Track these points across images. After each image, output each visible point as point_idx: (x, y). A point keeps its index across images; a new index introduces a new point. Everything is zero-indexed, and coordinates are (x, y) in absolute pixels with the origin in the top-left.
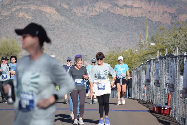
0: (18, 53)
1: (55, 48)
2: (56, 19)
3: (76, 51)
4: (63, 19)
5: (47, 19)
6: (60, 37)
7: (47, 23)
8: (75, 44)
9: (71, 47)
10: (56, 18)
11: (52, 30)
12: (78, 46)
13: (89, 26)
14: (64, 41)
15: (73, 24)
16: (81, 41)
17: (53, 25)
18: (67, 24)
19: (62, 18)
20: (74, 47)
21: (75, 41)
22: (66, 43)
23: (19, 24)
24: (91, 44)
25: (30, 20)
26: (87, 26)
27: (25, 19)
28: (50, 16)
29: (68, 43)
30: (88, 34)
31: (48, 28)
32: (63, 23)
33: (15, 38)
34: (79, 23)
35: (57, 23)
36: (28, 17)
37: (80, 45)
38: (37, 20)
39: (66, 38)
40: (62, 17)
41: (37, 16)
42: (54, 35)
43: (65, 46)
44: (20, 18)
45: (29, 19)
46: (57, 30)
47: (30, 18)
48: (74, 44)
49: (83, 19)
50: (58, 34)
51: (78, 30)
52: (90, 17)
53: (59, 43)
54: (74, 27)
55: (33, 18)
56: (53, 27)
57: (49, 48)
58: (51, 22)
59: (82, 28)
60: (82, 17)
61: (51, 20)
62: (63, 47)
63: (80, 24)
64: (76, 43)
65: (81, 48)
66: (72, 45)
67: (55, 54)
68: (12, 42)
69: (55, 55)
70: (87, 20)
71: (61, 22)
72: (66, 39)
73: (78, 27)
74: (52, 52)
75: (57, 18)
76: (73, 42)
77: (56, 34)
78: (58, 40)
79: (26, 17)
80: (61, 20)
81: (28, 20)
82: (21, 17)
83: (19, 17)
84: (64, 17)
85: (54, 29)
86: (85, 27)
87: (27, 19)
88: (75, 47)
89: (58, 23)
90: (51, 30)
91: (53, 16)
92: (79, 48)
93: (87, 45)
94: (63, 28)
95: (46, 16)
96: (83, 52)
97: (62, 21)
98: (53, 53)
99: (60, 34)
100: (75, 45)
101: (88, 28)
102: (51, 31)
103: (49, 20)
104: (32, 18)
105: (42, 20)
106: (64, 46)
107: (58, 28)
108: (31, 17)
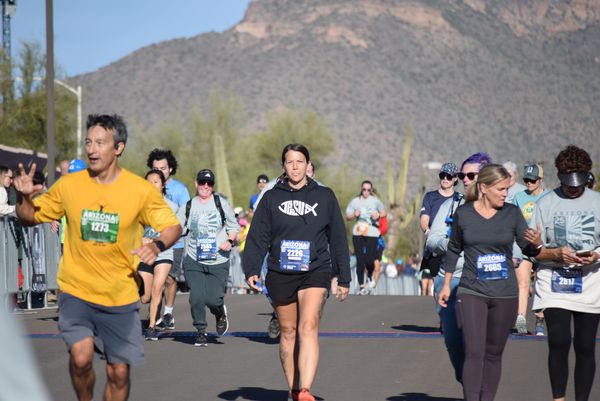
0: (325, 155)
1: (443, 138)
2: (446, 46)
3: (511, 147)
4: (467, 44)
5: (416, 45)
6: (457, 104)
7: (417, 59)
8: (506, 126)
9: (493, 135)
10: (445, 41)
11: (433, 80)
12: (516, 130)
13: (553, 67)
14: (469, 118)
15: (501, 61)
16: (524, 116)
17: (435, 65)
18: (480, 61)
19: (463, 41)
20: (501, 134)
21: (505, 116)
22: (476, 124)
23: (329, 62)
24: (558, 127)
25: (363, 51)
26: (545, 67)
27: (348, 46)
28: (426, 37)
29: (483, 123)
30: (550, 92)
31: (420, 75)
32: (467, 60)
33: (316, 109)
34: (519, 57)
35: (448, 59)
36: (355, 41)
37: (523, 130)
38: (384, 50)
39: (475, 107)
40: (466, 39)
41: (383, 37)
42: (439, 98)
43: (475, 133)
44: (332, 44)
45: (359, 46)
46: (448, 83)
47: (363, 44)
48: (502, 126)
49: (532, 43)
50: (450, 95)
51: (516, 79)
52: (555, 38)
53: (454, 124)
54: (503, 69)
55: (373, 45)
56: (436, 70)
57: (421, 140)
58: (429, 57)
59: (530, 75)
60: (530, 39)
61: (428, 50)
62: (467, 135)
63: (522, 62)
64: (510, 123)
65: (527, 139)
66: (497, 129)
67: (440, 157)
68: (306, 122)
69: (440, 161)
70: (544, 49)
71: (460, 54)
72: (475, 111)
73: (515, 71)
74: (431, 152)
75: (450, 41)
76: (499, 121)
77: (443, 95)
78: (450, 115)
79: (348, 42)
80: (461, 49)
81: (357, 51)
82: (335, 40)
83: (328, 39)
84: (471, 40)
85: (437, 77)
86: (540, 71)
87: (353, 47)
88: (505, 136)
89: (452, 59)
90: (429, 81)
91: (436, 37)
92: (520, 139)
93: (544, 130)
94: (466, 76)
95: (414, 37)
96: (530, 150)
97: (465, 51)
98: (436, 155)
99: (459, 95)
100: (505, 130)
101: (548, 74)
102: (429, 86)
103: (421, 49)
104: (370, 42)
105: (402, 51)
106: (470, 134)
107: (452, 75)
108: (366, 40)
